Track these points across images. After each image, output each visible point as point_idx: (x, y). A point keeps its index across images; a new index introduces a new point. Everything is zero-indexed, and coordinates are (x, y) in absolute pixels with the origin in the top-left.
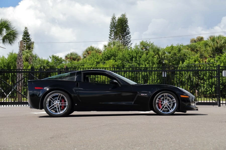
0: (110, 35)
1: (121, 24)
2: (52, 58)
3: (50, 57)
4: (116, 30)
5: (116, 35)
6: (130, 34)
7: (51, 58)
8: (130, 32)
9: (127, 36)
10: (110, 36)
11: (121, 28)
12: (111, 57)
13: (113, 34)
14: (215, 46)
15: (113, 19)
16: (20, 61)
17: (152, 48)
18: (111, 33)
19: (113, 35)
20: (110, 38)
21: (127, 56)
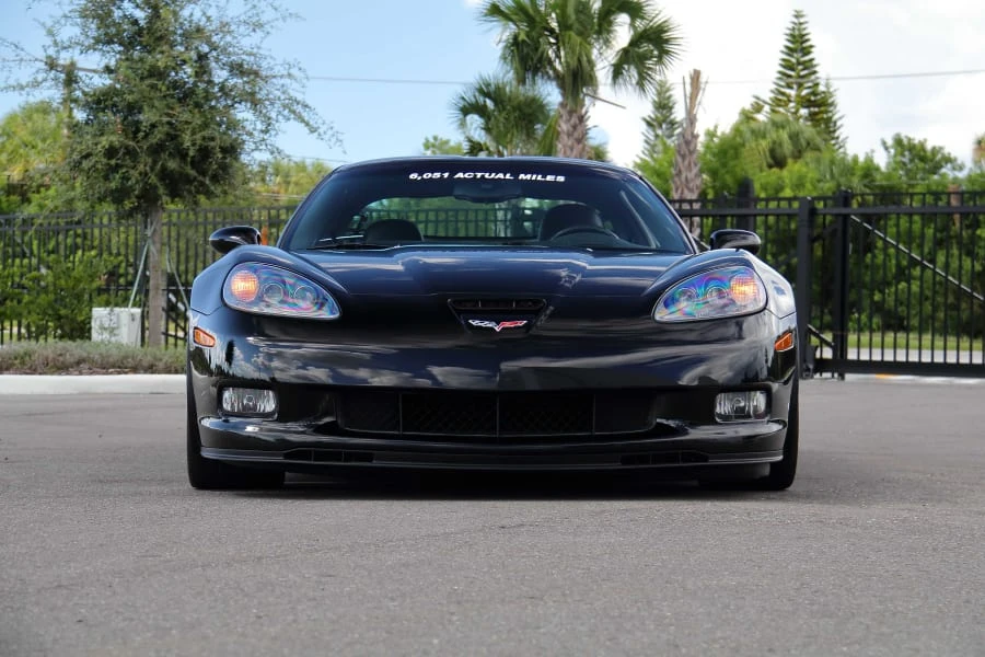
2: (892, 151)
3: (884, 143)
7: (886, 148)
16: (686, 162)
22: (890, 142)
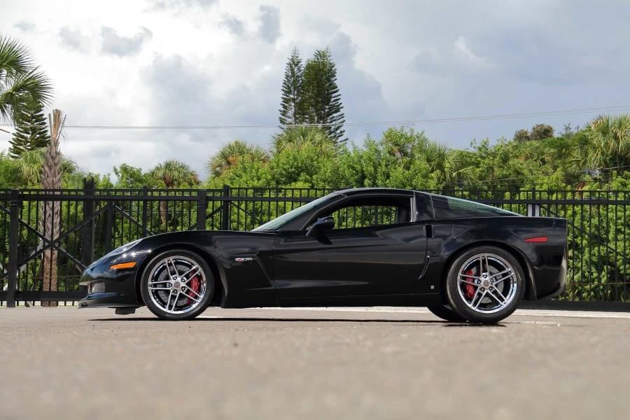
0: (284, 113)
1: (314, 79)
2: (120, 175)
3: (115, 170)
4: (300, 98)
5: (299, 114)
6: (342, 111)
7: (117, 173)
8: (341, 106)
9: (333, 117)
10: (283, 115)
11: (315, 91)
12: (298, 175)
13: (293, 110)
14: (609, 147)
15: (291, 67)
17: (422, 151)
18: (285, 107)
19: (291, 113)
20: (282, 121)
21: (347, 173)
22: (119, 170)
